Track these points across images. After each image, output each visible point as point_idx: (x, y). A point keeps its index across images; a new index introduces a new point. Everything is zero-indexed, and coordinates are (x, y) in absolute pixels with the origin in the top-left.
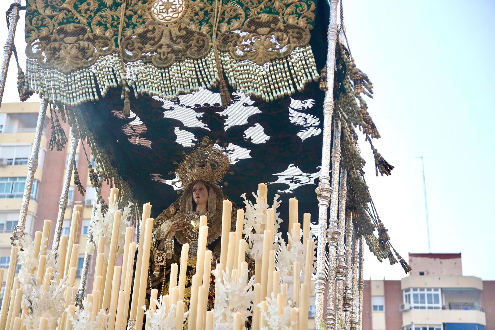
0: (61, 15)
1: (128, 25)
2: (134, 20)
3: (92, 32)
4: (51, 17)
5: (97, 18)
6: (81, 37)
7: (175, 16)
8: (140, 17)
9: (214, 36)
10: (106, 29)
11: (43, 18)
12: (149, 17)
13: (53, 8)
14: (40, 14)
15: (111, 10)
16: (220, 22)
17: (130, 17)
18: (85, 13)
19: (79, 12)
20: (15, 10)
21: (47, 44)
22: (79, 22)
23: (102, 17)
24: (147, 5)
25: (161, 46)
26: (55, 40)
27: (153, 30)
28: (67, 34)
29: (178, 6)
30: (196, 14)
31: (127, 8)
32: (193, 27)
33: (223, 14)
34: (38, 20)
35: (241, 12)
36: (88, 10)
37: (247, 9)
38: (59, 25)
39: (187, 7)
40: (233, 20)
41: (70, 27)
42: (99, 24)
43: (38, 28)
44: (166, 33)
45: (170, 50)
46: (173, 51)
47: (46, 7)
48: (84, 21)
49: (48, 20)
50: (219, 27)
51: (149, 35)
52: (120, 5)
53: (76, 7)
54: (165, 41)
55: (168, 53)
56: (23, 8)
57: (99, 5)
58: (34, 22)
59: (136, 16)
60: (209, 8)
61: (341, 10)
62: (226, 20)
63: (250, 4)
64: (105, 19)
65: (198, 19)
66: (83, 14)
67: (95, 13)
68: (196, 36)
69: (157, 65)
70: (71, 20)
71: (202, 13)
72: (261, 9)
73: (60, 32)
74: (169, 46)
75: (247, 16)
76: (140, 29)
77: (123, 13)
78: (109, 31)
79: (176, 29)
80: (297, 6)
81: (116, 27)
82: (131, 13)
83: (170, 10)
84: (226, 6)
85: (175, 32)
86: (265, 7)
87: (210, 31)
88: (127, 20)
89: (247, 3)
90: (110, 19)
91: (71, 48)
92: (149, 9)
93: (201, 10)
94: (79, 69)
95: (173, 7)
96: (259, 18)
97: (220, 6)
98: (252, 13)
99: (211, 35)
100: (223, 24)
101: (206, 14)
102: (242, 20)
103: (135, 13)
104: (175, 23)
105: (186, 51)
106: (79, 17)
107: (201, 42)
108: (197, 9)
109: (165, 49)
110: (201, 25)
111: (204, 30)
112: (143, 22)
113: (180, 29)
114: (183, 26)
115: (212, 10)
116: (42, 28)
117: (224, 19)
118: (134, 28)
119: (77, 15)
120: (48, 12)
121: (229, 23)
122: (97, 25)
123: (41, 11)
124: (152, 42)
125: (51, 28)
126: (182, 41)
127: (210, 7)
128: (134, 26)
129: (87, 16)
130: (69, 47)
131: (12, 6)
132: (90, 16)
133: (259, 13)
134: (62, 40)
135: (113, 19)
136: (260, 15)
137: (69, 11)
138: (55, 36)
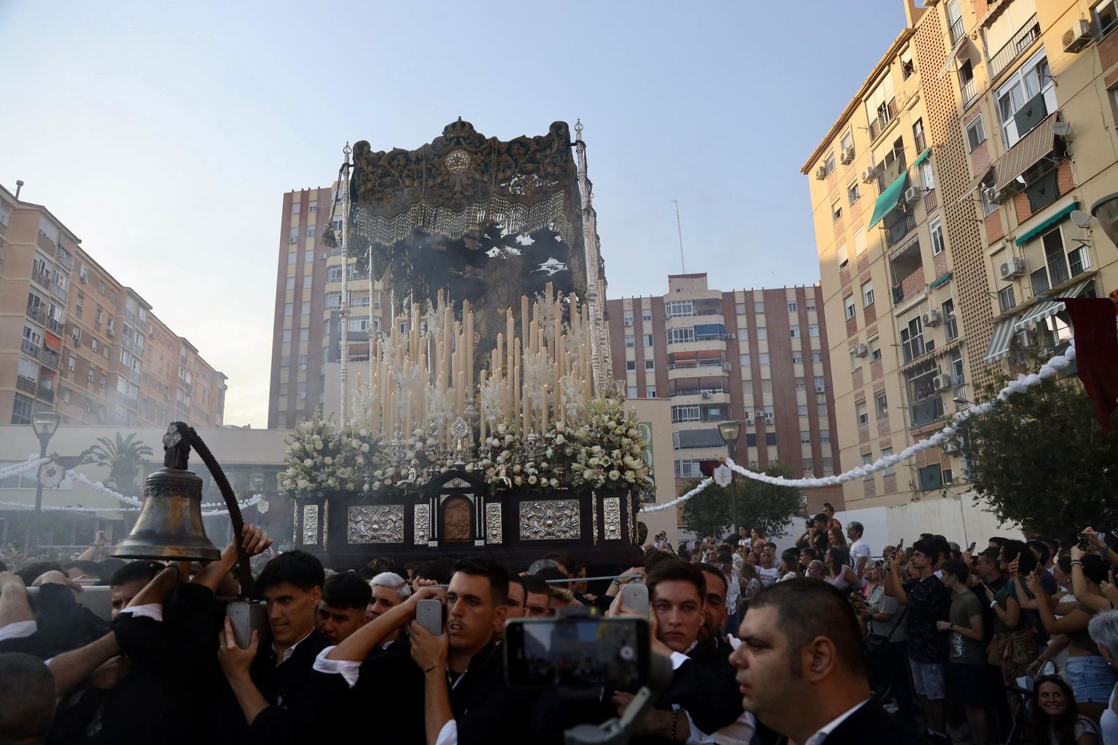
0: (380, 171)
1: (429, 177)
2: (433, 172)
3: (404, 183)
4: (373, 173)
5: (406, 172)
6: (396, 187)
7: (463, 167)
8: (437, 169)
9: (493, 183)
10: (414, 180)
11: (367, 174)
12: (444, 169)
13: (373, 164)
14: (364, 171)
15: (415, 164)
16: (497, 171)
17: (430, 170)
18: (397, 168)
19: (392, 167)
20: (345, 168)
21: (373, 195)
22: (393, 176)
23: (410, 171)
24: (441, 159)
25: (455, 193)
26: (378, 192)
27: (448, 180)
28: (386, 186)
29: (465, 159)
30: (479, 165)
31: (427, 163)
32: (477, 176)
33: (499, 164)
34: (364, 176)
35: (511, 161)
36: (399, 165)
37: (516, 161)
38: (380, 178)
39: (472, 160)
40: (507, 169)
41: (388, 180)
42: (408, 176)
43: (364, 182)
44: (458, 181)
45: (462, 196)
46: (465, 197)
47: (368, 165)
48: (398, 175)
49: (371, 176)
50: (496, 176)
51: (446, 184)
52: (421, 160)
53: (389, 163)
54: (457, 188)
55: (462, 198)
56: (351, 166)
57: (406, 161)
58: (361, 178)
59: (434, 169)
60: (487, 160)
61: (585, 158)
62: (501, 169)
63: (518, 156)
64: (411, 172)
65: (480, 169)
66: (396, 169)
67: (404, 167)
68: (480, 184)
69: (455, 209)
70: (388, 174)
71: (483, 165)
72: (527, 160)
73: (381, 184)
74: (461, 193)
75: (516, 165)
76: (439, 180)
77: (424, 167)
78: (416, 181)
79: (465, 178)
80: (553, 157)
81: (421, 177)
82: (431, 166)
83: (459, 163)
84: (500, 158)
85: (465, 180)
86: (530, 158)
87: (490, 180)
88: (428, 172)
89: (516, 155)
90: (415, 172)
91: (390, 198)
92: (444, 163)
93: (482, 161)
94: (397, 214)
95: (461, 160)
96: (526, 168)
97: (496, 158)
98: (519, 164)
99: (492, 182)
100: (499, 173)
101: (486, 165)
102: (513, 169)
103: (434, 166)
104: (464, 173)
105: (474, 196)
106: (393, 172)
107: (484, 188)
108: (479, 161)
109: (458, 195)
110: (483, 174)
111: (486, 179)
112: (440, 174)
113: (468, 178)
114: (470, 175)
115: (490, 162)
116: (367, 182)
117: (499, 169)
118: (434, 179)
119: (391, 170)
120: (370, 169)
121: (503, 171)
122: (407, 177)
123: (365, 168)
124: (449, 189)
125: (374, 181)
126: (470, 188)
127: (489, 159)
128: (434, 177)
129: (399, 170)
130: (389, 196)
131: (344, 165)
132: (401, 170)
133: (525, 163)
134: (383, 191)
135: (418, 172)
136: (526, 165)
137: (385, 167)
138: (377, 188)
